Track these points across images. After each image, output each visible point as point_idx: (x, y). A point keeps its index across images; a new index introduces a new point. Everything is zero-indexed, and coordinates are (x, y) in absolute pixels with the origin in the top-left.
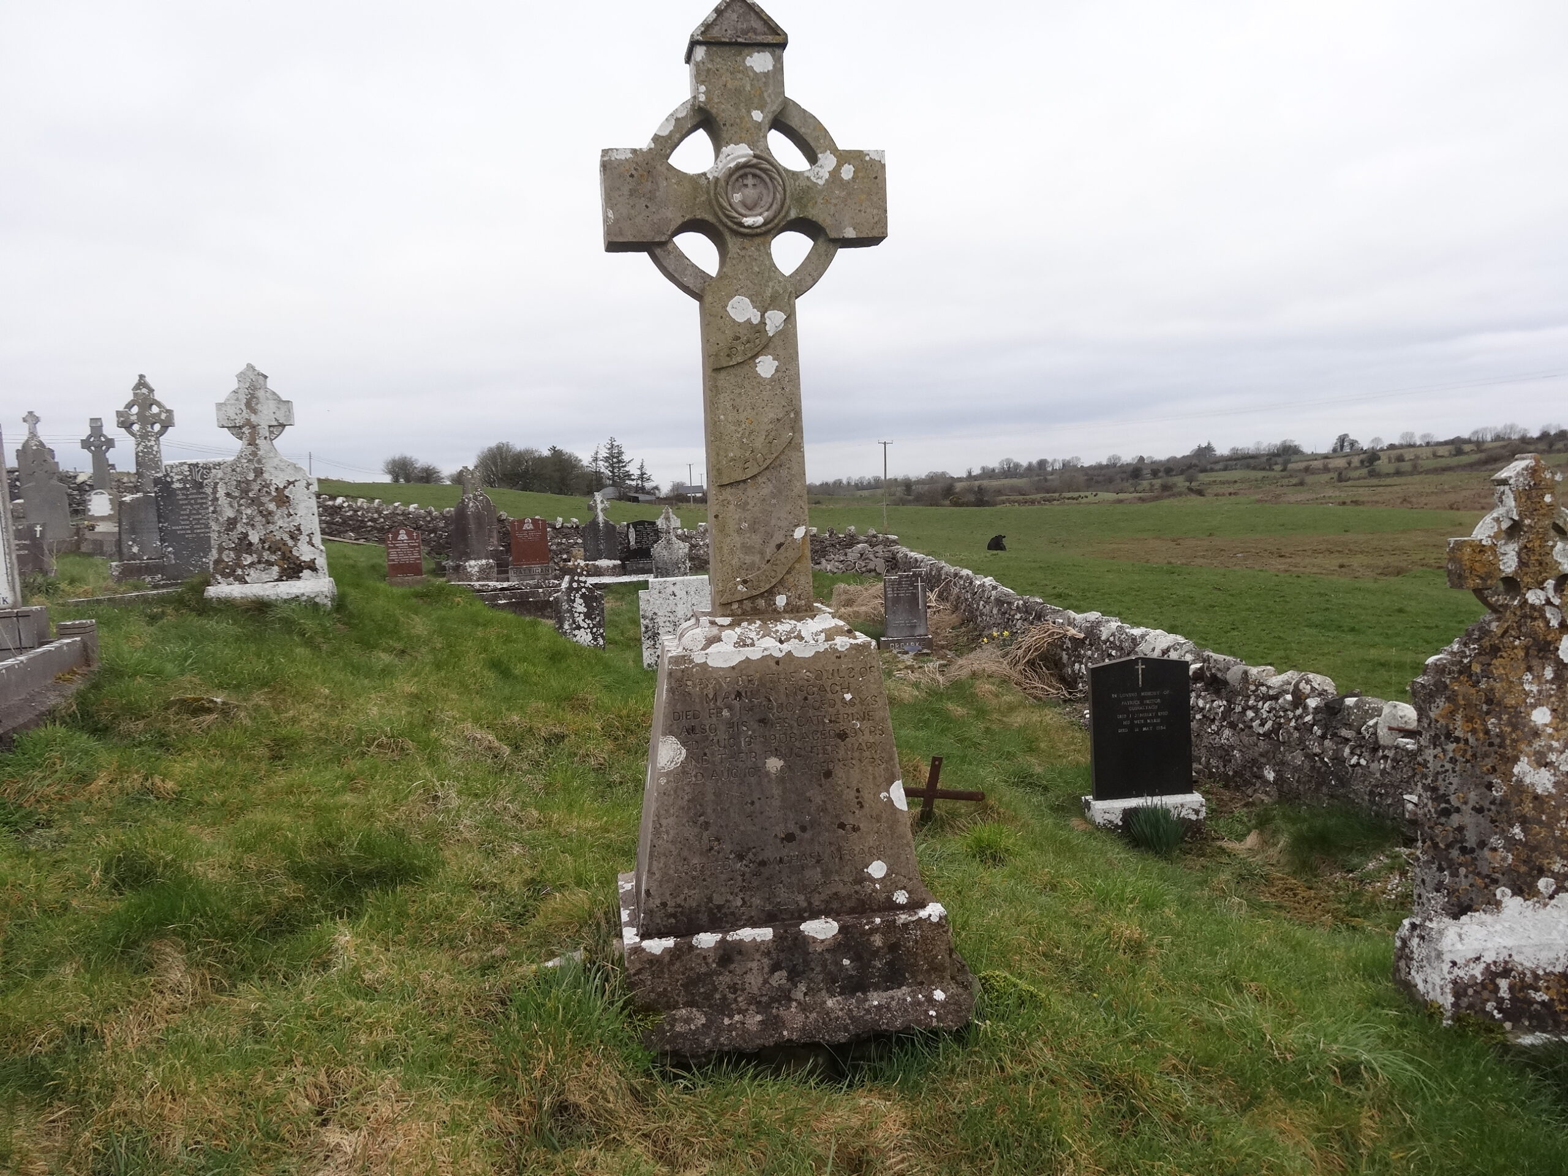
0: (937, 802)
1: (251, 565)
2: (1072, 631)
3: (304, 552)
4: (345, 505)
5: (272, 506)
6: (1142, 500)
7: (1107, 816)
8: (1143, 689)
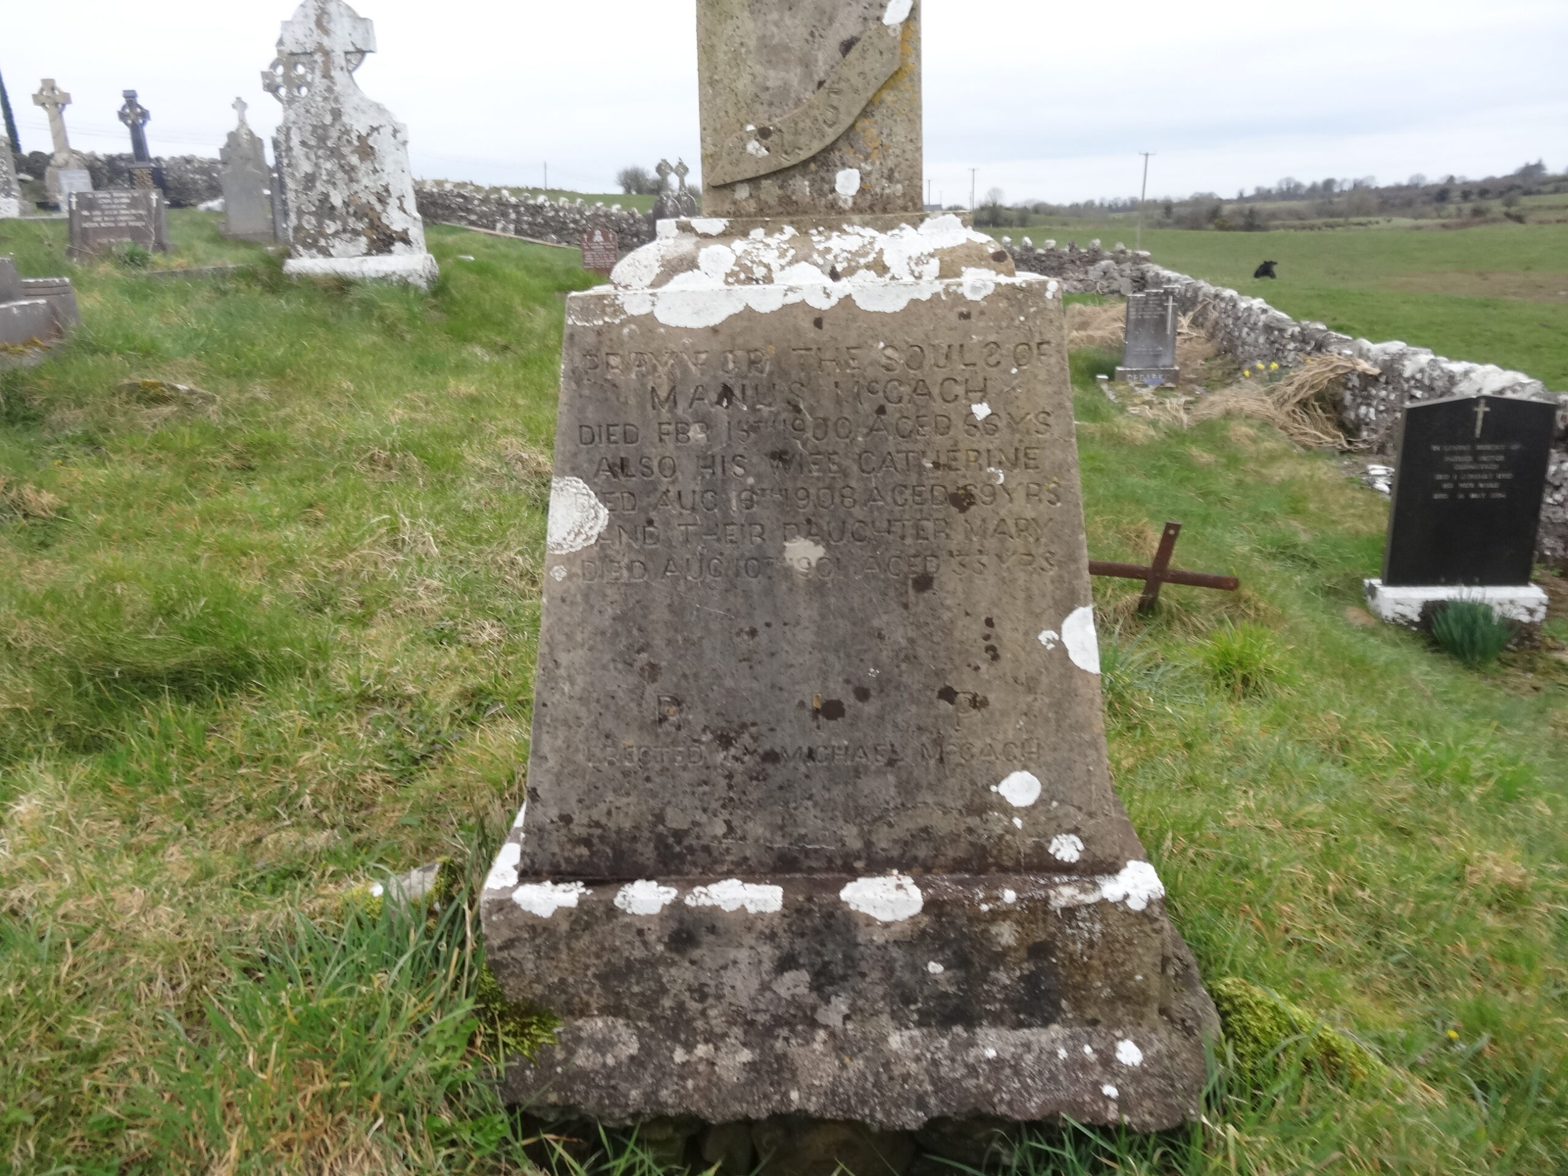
0: (1165, 586)
1: (336, 234)
2: (1364, 366)
3: (395, 220)
4: (547, 204)
5: (354, 160)
6: (1445, 226)
7: (1400, 609)
8: (1480, 441)
